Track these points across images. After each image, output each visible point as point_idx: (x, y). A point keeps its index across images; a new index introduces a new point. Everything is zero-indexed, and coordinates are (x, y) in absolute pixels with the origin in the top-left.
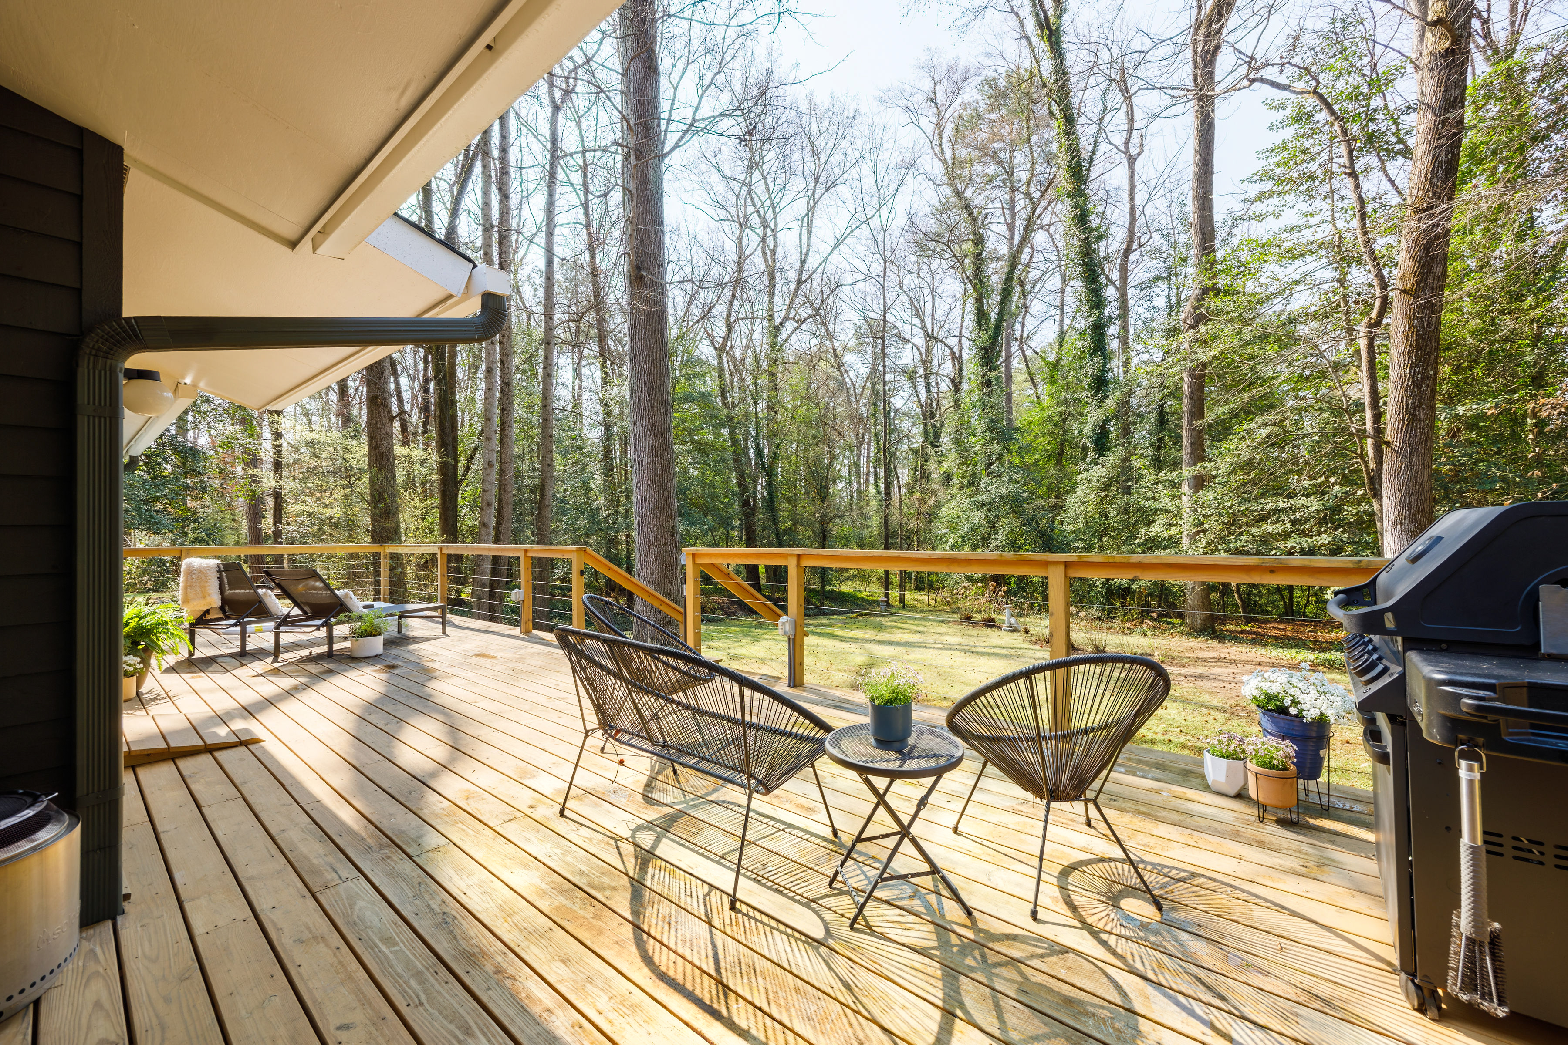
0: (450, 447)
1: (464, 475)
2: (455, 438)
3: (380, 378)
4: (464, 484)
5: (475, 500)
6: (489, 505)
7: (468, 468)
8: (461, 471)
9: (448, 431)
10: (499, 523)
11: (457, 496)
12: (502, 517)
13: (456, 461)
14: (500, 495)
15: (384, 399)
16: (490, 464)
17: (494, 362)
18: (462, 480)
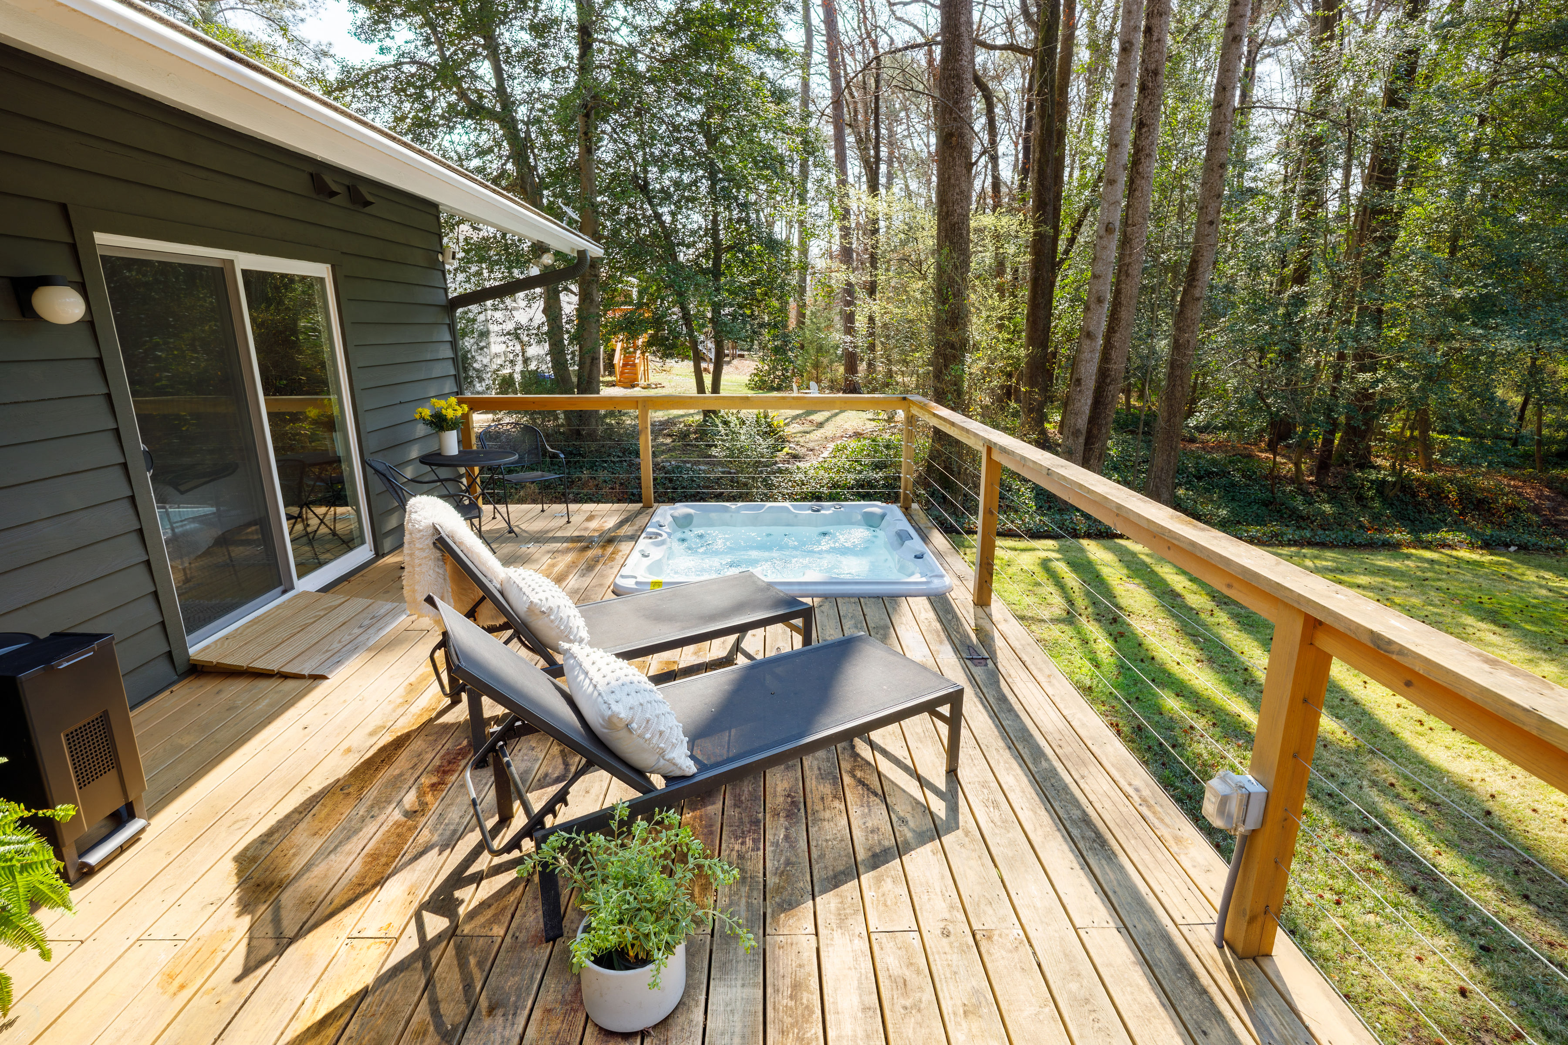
0: (1050, 209)
1: (1067, 252)
2: (1058, 196)
3: (956, 103)
4: (1065, 266)
5: (1077, 289)
6: (1100, 301)
7: (1072, 241)
8: (1062, 246)
9: (1049, 182)
10: (1111, 330)
11: (1052, 284)
12: (1118, 320)
13: (1057, 231)
14: (1118, 282)
15: (961, 135)
16: (1109, 229)
17: (1136, 28)
18: (1062, 261)
